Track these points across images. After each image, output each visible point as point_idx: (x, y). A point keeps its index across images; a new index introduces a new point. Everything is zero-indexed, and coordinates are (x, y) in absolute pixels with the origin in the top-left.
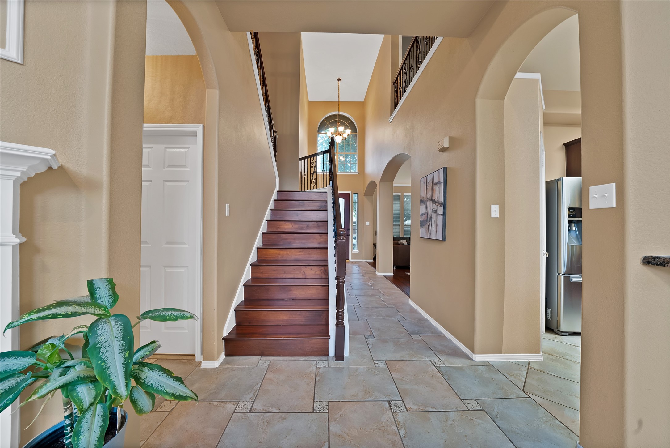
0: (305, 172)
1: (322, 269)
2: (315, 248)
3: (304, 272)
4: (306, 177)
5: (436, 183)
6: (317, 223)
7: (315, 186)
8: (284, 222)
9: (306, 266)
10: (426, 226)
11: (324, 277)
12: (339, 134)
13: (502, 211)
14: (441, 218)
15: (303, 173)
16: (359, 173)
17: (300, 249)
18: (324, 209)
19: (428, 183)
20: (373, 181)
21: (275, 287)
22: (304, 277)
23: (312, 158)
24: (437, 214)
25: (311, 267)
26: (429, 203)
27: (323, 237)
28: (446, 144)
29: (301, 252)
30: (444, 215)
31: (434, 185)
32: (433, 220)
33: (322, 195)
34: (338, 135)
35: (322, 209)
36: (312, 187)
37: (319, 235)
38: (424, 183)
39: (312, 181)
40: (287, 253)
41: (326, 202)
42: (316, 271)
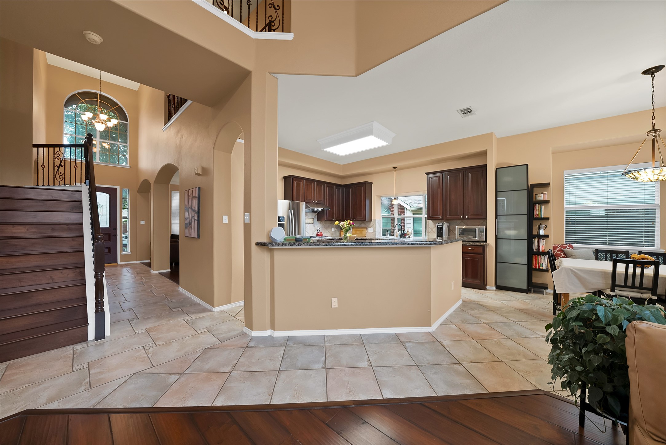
0: (43, 163)
1: (76, 272)
2: (66, 252)
3: (51, 277)
4: (46, 170)
5: (194, 197)
6: (68, 226)
7: (63, 182)
8: (11, 225)
9: (54, 271)
10: (189, 228)
11: (80, 278)
12: (101, 121)
13: (230, 219)
14: (196, 222)
15: (40, 163)
16: (130, 167)
17: (43, 255)
18: (77, 210)
19: (189, 195)
20: (147, 180)
21: (5, 297)
22: (51, 281)
23: (57, 149)
24: (195, 219)
25: (61, 270)
26: (190, 210)
27: (76, 240)
28: (200, 173)
29: (44, 257)
30: (199, 220)
31: (193, 198)
32: (192, 223)
33: (75, 194)
34: (99, 122)
35: (74, 210)
36: (57, 182)
37: (71, 238)
38: (187, 194)
39: (58, 176)
40: (22, 260)
41: (80, 203)
42: (68, 274)
